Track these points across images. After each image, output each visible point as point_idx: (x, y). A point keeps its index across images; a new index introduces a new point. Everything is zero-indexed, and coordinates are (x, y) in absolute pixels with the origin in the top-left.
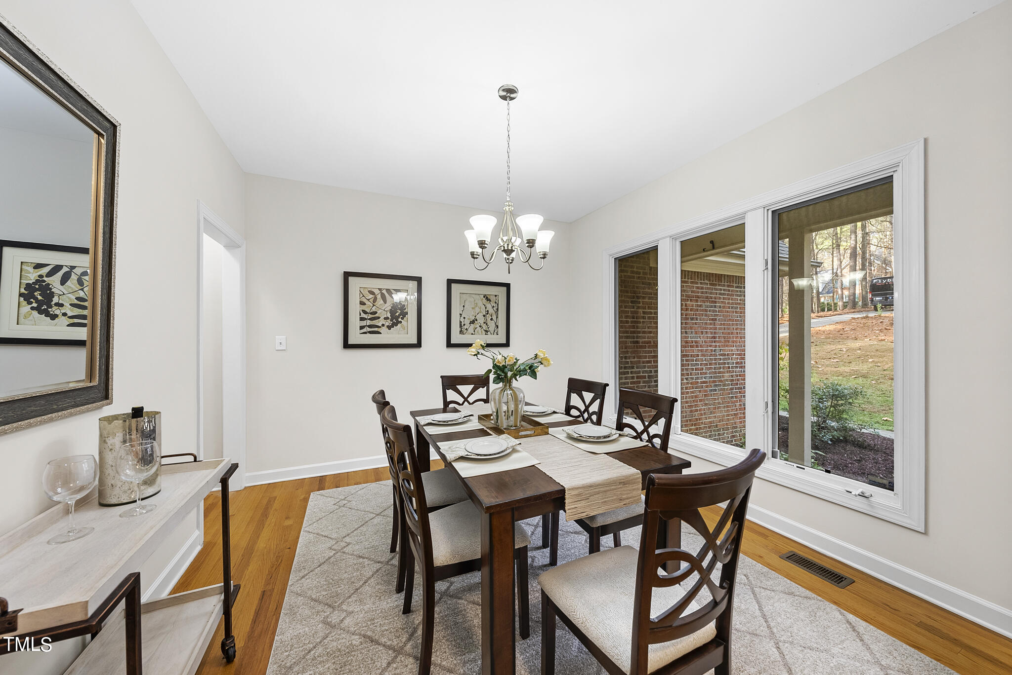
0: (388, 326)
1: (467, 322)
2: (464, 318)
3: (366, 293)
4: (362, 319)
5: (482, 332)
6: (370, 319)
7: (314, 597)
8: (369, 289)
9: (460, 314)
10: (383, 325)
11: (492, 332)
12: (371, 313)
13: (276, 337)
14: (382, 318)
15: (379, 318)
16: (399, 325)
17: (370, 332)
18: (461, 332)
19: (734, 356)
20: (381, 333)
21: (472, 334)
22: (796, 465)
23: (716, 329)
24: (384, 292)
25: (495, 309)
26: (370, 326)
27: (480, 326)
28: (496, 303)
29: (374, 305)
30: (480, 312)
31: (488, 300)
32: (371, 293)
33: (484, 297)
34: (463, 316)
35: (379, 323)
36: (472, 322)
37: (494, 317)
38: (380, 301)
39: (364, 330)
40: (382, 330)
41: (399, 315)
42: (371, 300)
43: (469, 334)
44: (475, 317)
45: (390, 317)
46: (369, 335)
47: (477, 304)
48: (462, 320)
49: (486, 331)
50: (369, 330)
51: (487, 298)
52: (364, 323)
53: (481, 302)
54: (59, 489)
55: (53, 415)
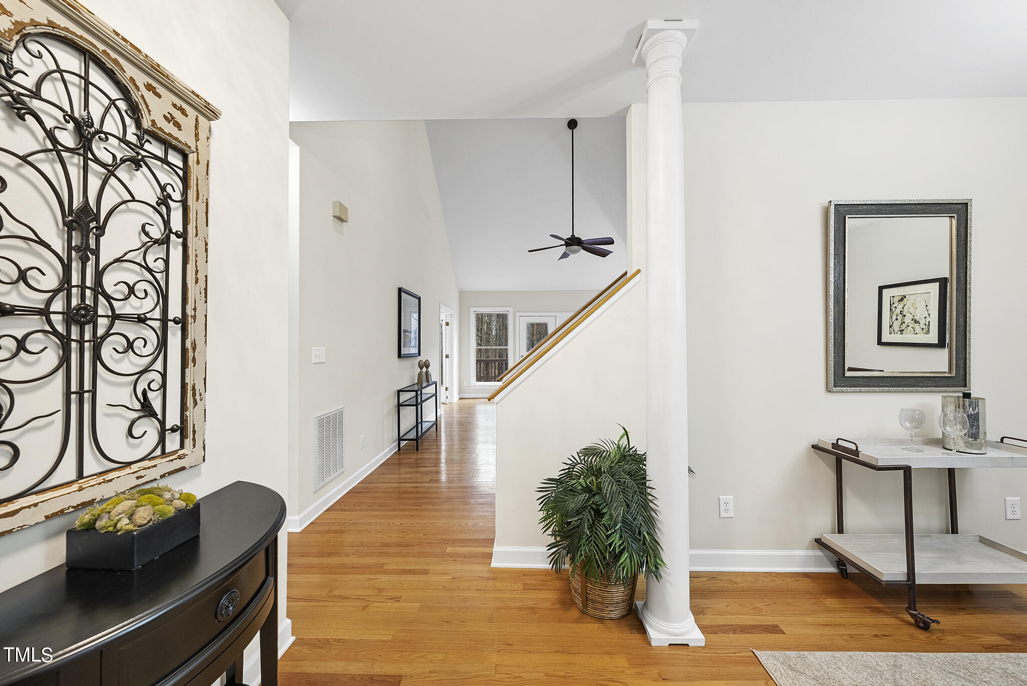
54: (907, 423)
55: (919, 388)
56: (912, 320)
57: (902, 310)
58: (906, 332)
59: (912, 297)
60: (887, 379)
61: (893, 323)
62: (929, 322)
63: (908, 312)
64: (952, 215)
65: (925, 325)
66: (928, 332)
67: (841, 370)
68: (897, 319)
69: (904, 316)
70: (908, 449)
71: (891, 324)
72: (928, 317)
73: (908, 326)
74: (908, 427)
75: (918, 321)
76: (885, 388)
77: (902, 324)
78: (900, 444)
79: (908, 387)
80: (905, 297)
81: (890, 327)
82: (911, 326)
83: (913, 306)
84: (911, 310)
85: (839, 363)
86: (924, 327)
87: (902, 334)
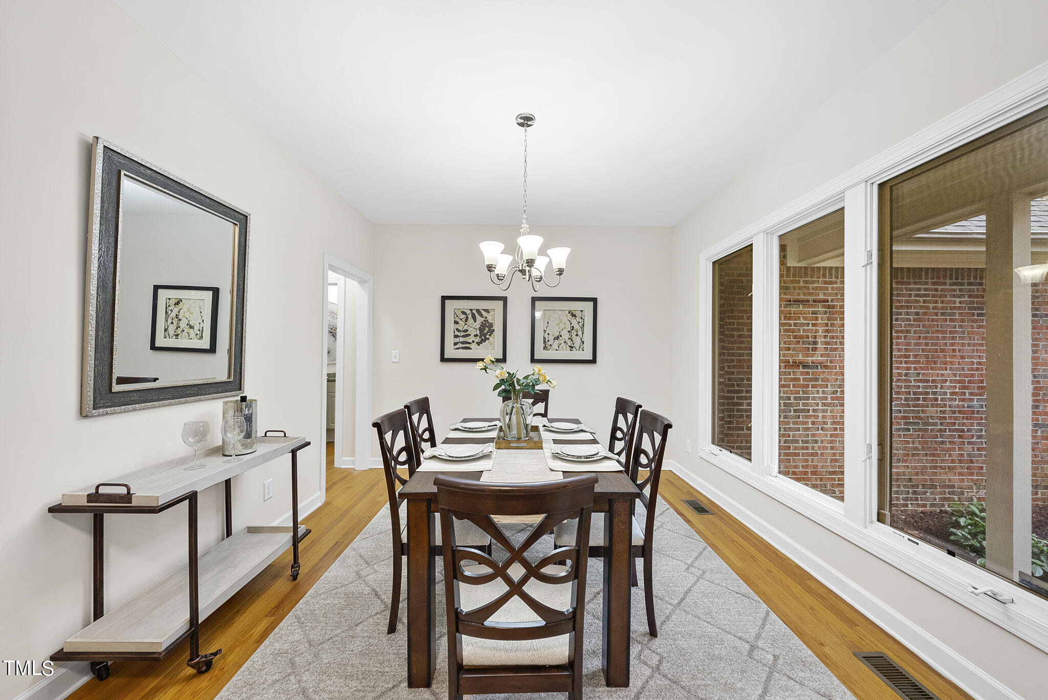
0: (477, 343)
1: (551, 338)
2: (548, 334)
3: (459, 313)
4: (456, 336)
5: (566, 348)
6: (462, 336)
7: (362, 554)
8: (462, 310)
9: (544, 331)
10: (473, 342)
11: (578, 348)
12: (464, 331)
13: (393, 351)
14: (472, 335)
15: (470, 335)
16: (487, 341)
17: (463, 348)
18: (545, 348)
19: (948, 384)
20: (471, 349)
21: (556, 350)
22: (907, 536)
23: (909, 344)
24: (474, 312)
25: (580, 324)
26: (462, 343)
27: (565, 342)
28: (581, 318)
29: (466, 324)
30: (565, 328)
31: (574, 316)
32: (464, 313)
33: (569, 313)
34: (547, 332)
35: (469, 339)
36: (557, 338)
37: (580, 333)
38: (471, 320)
39: (458, 346)
40: (472, 346)
41: (487, 332)
42: (464, 320)
43: (553, 350)
44: (560, 332)
45: (479, 334)
46: (461, 350)
47: (561, 320)
48: (546, 336)
49: (571, 347)
50: (462, 346)
51: (572, 313)
52: (457, 340)
53: (566, 318)
54: (190, 439)
55: (202, 397)
56: (188, 325)
57: (178, 314)
58: (182, 336)
59: (188, 301)
60: (168, 390)
61: (168, 327)
62: (203, 328)
63: (184, 316)
64: (236, 223)
65: (199, 330)
66: (201, 337)
67: (106, 384)
68: (172, 323)
69: (180, 320)
70: (191, 468)
71: (166, 328)
72: (202, 323)
73: (183, 331)
74: (192, 443)
75: (193, 327)
76: (166, 402)
77: (177, 328)
78: (181, 465)
79: (191, 397)
80: (181, 301)
81: (165, 330)
82: (186, 330)
83: (189, 311)
84: (187, 315)
85: (102, 375)
86: (198, 332)
87: (177, 338)
